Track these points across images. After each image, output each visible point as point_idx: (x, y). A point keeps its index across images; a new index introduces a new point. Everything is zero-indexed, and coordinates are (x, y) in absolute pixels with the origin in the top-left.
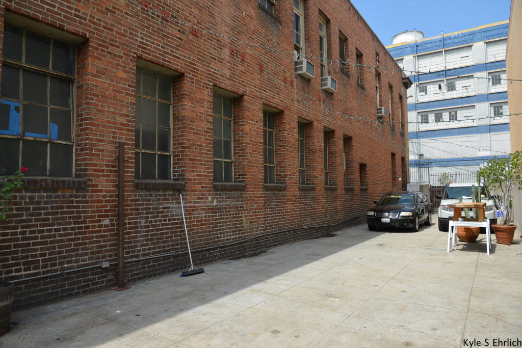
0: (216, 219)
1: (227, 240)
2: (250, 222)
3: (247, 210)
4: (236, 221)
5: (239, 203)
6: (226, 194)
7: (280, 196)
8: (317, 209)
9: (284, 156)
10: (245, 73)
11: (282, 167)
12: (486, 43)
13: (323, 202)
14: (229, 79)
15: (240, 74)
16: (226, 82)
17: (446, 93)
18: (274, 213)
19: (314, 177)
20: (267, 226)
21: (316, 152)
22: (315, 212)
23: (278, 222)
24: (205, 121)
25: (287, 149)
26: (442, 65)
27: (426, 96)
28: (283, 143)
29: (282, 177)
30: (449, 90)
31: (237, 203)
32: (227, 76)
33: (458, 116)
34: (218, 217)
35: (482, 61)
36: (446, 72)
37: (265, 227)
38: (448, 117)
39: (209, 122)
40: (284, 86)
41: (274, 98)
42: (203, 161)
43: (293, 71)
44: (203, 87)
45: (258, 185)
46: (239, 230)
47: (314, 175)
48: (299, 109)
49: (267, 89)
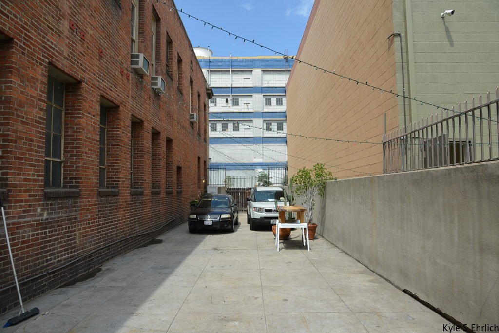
0: (46, 237)
1: (58, 262)
2: (84, 236)
3: (80, 221)
4: (68, 236)
5: (73, 213)
6: (59, 204)
7: (113, 203)
8: (144, 214)
9: (118, 157)
10: (84, 55)
11: (115, 169)
12: (263, 71)
13: (149, 206)
14: (68, 59)
15: (79, 55)
16: (64, 62)
17: (231, 107)
18: (107, 223)
19: (143, 180)
20: (100, 239)
21: (145, 154)
22: (143, 217)
23: (111, 232)
24: (36, 108)
25: (121, 149)
26: (229, 82)
27: (216, 107)
28: (116, 142)
29: (115, 181)
30: (234, 105)
31: (70, 214)
32: (65, 54)
33: (240, 127)
34: (48, 234)
35: (258, 84)
36: (232, 89)
37: (99, 239)
38: (232, 127)
39: (41, 109)
40: (121, 79)
41: (112, 91)
42: (32, 160)
43: (129, 64)
44: (37, 62)
45: (92, 190)
46: (72, 248)
47: (143, 178)
48: (133, 106)
49: (105, 79)
